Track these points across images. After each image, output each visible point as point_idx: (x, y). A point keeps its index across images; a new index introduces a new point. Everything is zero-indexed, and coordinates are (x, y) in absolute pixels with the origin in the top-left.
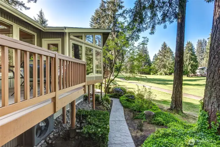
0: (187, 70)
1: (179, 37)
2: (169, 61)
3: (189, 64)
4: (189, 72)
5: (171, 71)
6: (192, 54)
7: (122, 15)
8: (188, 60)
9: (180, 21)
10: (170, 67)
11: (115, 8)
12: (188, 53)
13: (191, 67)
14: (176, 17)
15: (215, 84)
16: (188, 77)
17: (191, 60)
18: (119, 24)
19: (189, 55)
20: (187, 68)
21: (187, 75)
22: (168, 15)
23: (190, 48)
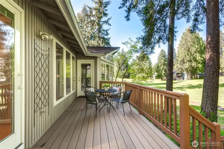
0: (161, 75)
1: (170, 55)
2: (146, 66)
3: (163, 69)
4: (163, 76)
5: (148, 75)
6: (165, 60)
7: (107, 23)
8: (162, 66)
9: (170, 43)
10: (147, 71)
11: (100, 15)
12: (162, 59)
13: (165, 71)
14: (168, 40)
15: (209, 97)
16: (162, 80)
17: (165, 66)
18: (104, 30)
19: (163, 61)
20: (161, 73)
21: (162, 79)
22: (162, 38)
23: (164, 55)
